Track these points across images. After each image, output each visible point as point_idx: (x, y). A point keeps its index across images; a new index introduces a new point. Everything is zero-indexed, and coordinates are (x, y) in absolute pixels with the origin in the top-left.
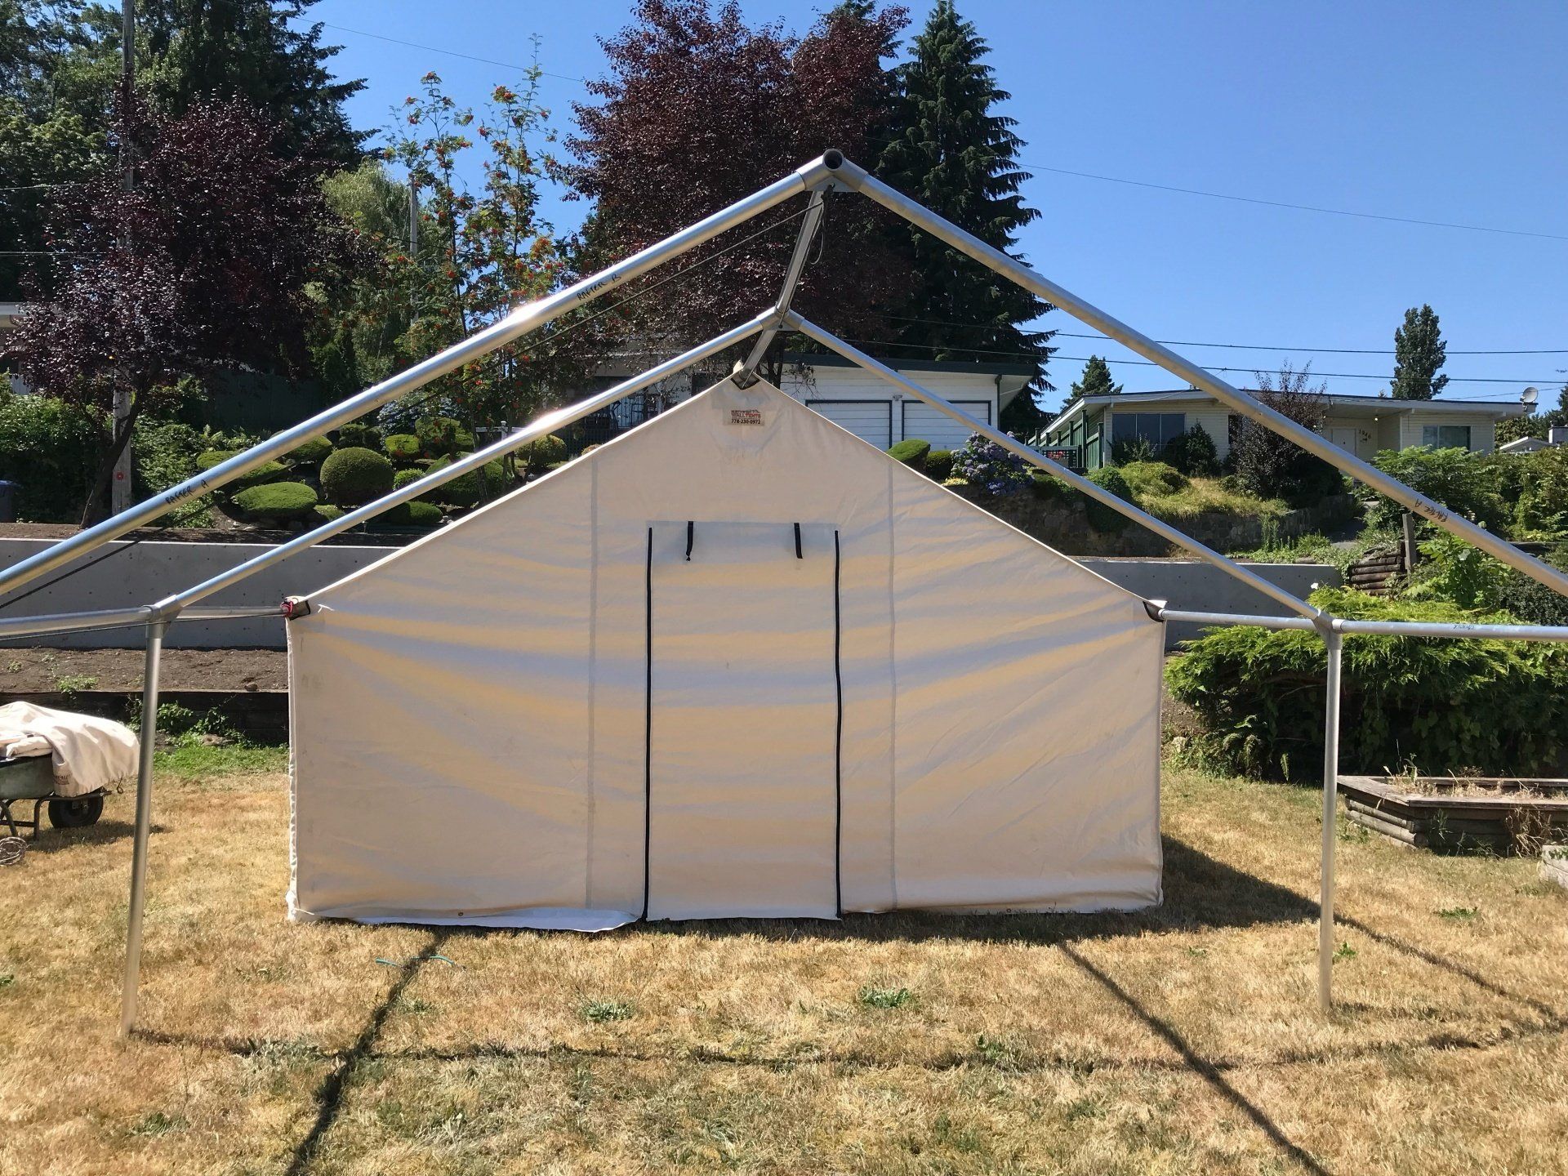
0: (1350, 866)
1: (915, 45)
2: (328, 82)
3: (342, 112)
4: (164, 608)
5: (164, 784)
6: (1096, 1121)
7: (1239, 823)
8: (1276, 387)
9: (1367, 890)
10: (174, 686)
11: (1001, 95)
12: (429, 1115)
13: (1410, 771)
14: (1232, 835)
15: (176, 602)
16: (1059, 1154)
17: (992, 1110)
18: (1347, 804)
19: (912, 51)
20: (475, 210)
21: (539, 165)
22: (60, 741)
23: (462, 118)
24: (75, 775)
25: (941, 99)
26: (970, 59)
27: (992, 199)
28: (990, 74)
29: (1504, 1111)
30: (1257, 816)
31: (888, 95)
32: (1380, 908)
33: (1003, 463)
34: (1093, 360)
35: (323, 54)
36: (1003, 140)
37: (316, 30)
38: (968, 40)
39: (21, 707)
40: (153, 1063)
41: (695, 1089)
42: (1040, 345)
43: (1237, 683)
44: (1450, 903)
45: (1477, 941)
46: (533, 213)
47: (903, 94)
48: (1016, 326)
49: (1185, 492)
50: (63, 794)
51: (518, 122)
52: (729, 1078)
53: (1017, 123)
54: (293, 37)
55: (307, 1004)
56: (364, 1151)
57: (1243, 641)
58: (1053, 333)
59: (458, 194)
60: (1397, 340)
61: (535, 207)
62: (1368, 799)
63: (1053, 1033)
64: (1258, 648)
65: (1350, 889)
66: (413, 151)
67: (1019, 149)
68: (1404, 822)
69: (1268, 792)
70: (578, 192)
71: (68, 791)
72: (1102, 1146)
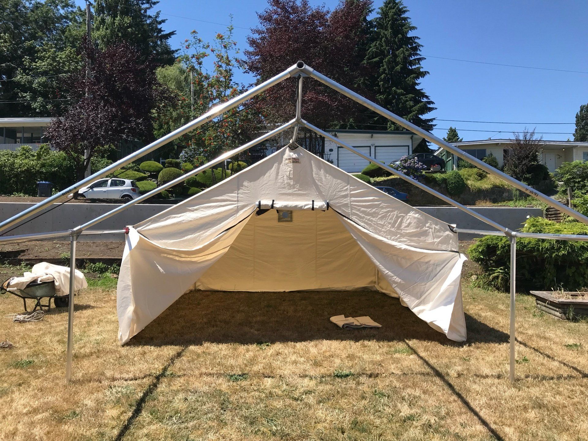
0: (534, 327)
1: (380, 11)
2: (162, 33)
3: (168, 44)
4: (77, 231)
5: (96, 291)
6: (414, 423)
7: (493, 309)
8: (521, 138)
9: (538, 336)
10: (101, 256)
11: (414, 28)
12: (168, 414)
13: (560, 290)
14: (489, 314)
15: (80, 229)
16: (397, 435)
17: (375, 417)
18: (536, 302)
19: (378, 13)
20: (210, 80)
21: (233, 62)
22: (56, 276)
23: (205, 46)
24: (62, 289)
25: (390, 31)
26: (401, 15)
27: (410, 68)
28: (409, 20)
29: (575, 423)
30: (501, 307)
31: (370, 30)
32: (542, 343)
33: (413, 169)
34: (451, 129)
35: (160, 23)
36: (414, 45)
37: (158, 14)
38: (400, 7)
39: (44, 264)
40: (76, 393)
41: (265, 407)
42: (430, 124)
43: (495, 254)
44: (571, 342)
45: (579, 357)
46: (231, 80)
47: (376, 29)
48: (420, 116)
49: (485, 179)
50: (58, 295)
51: (225, 47)
52: (279, 403)
53: (420, 38)
54: (150, 17)
55: (132, 373)
56: (144, 426)
57: (498, 239)
58: (434, 119)
59: (204, 74)
60: (576, 117)
61: (232, 78)
62: (543, 300)
63: (403, 389)
64: (503, 241)
65: (532, 336)
66: (187, 59)
67: (421, 48)
68: (557, 309)
69: (507, 297)
70: (249, 71)
71: (60, 294)
72: (414, 432)
